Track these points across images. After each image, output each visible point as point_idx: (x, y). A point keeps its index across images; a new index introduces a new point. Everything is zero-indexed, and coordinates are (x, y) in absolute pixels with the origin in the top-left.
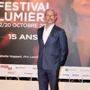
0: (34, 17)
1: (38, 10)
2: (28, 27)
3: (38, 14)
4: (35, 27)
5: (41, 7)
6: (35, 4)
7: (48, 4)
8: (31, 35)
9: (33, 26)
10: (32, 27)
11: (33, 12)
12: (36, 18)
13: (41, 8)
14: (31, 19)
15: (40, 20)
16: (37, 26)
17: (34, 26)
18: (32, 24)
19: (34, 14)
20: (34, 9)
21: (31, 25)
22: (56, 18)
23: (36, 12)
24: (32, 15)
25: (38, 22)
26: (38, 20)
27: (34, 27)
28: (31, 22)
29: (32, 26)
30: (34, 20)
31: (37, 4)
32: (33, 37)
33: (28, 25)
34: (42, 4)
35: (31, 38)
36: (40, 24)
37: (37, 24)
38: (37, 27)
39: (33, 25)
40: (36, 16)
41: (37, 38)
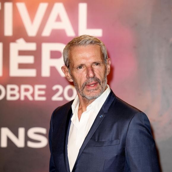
0: (30, 60)
1: (46, 33)
2: (9, 98)
3: (47, 48)
4: (37, 98)
5: (58, 19)
6: (32, 10)
7: (83, 8)
8: (21, 131)
9: (28, 94)
10: (26, 97)
11: (28, 40)
12: (37, 65)
13: (58, 26)
14: (22, 66)
15: (53, 69)
16: (43, 93)
17: (33, 95)
18: (23, 87)
19: (32, 47)
20: (32, 30)
21: (19, 92)
22: (109, 67)
23: (39, 40)
24: (22, 53)
25: (46, 78)
26: (46, 73)
27: (30, 98)
28: (19, 81)
29: (23, 93)
30: (31, 73)
31: (43, 7)
32: (27, 139)
33: (9, 92)
34: (59, 8)
35: (20, 143)
36: (55, 88)
37: (44, 87)
38: (44, 99)
39: (27, 90)
40: (37, 54)
41: (44, 142)
